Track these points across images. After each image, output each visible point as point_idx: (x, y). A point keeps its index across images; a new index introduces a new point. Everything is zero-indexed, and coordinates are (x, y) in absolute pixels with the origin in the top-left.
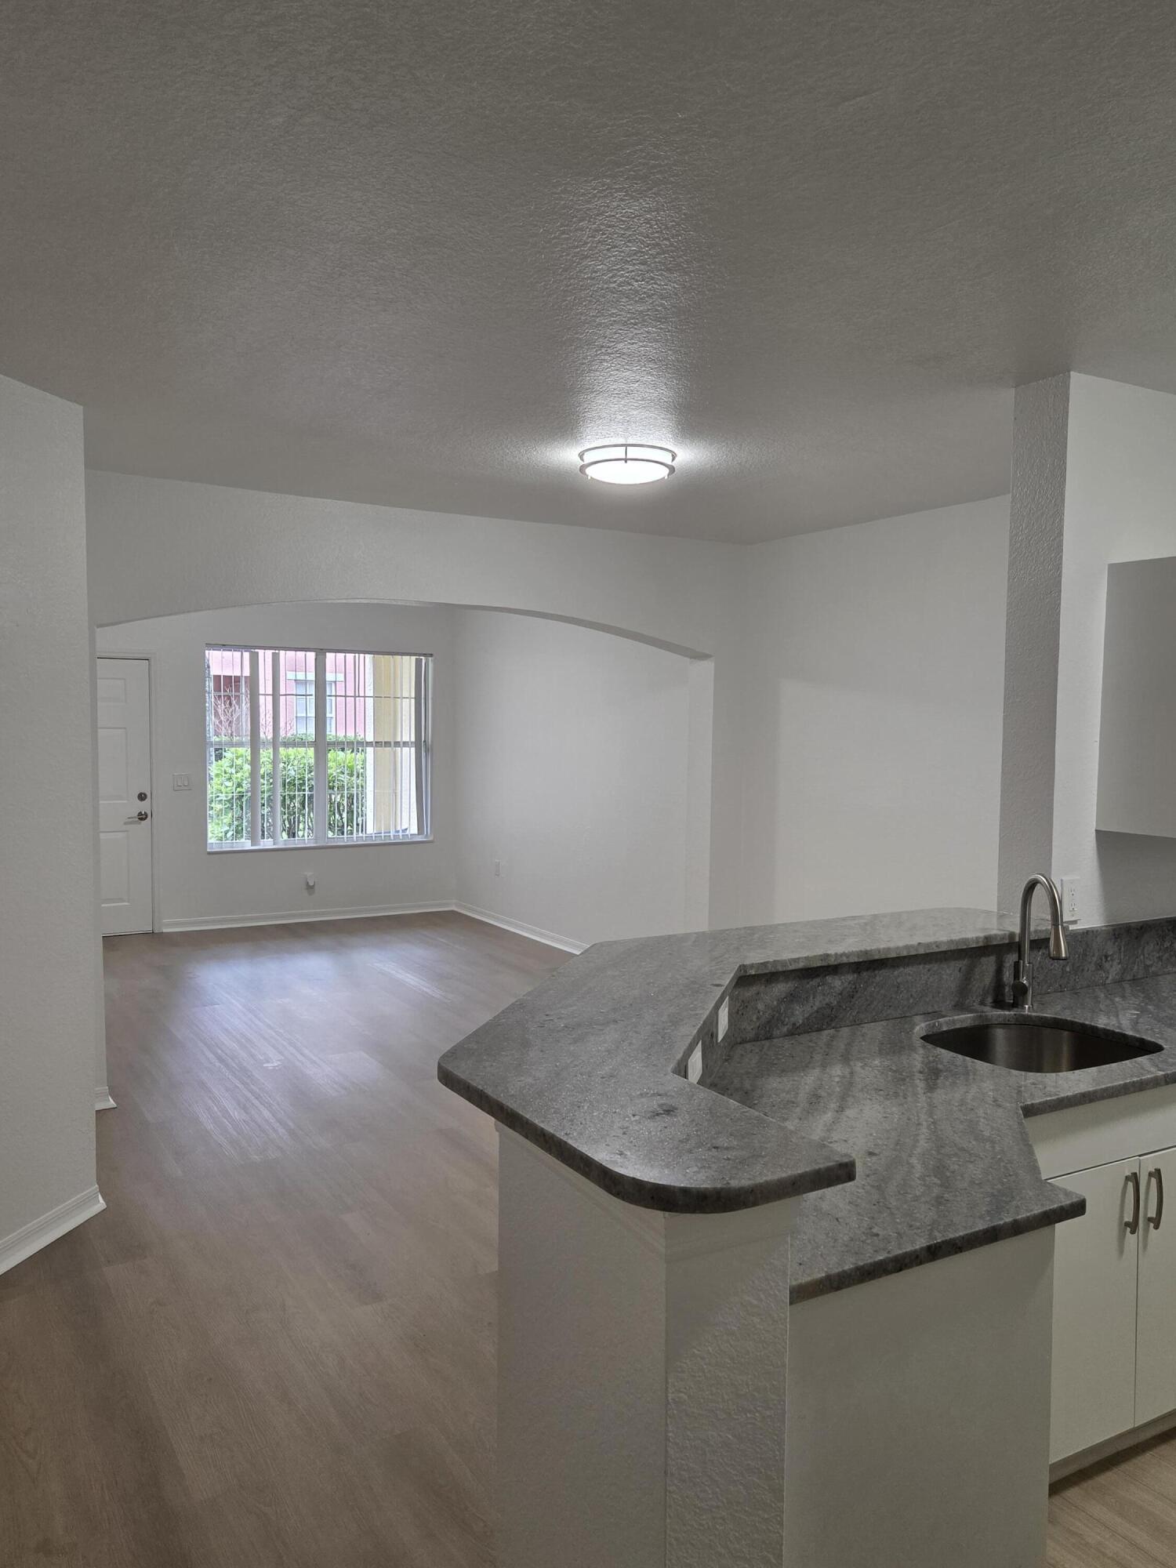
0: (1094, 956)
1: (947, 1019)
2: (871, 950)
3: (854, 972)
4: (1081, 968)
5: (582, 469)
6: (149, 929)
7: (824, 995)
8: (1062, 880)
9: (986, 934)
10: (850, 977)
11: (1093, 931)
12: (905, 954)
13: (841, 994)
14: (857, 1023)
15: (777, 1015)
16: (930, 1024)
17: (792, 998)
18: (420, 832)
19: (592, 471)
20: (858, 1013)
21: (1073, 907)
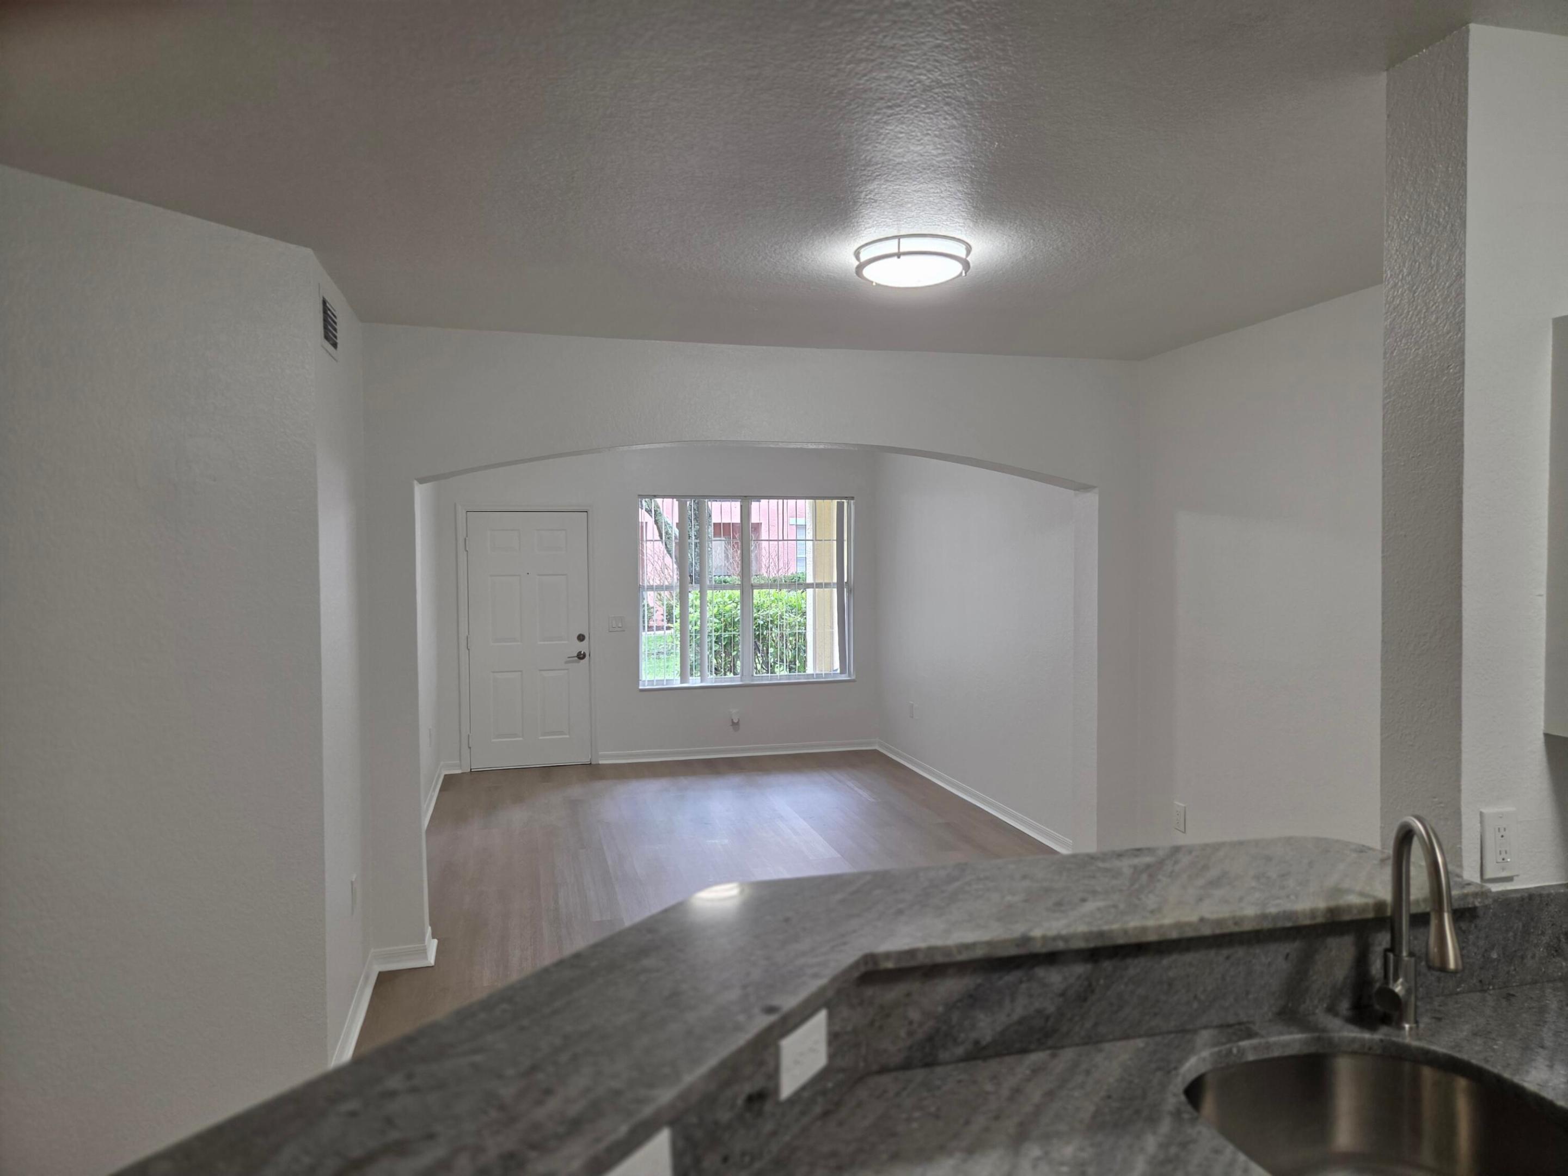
0: (1543, 933)
1: (1255, 1041)
2: (1111, 931)
3: (1086, 960)
4: (1519, 954)
5: (859, 270)
6: (586, 760)
7: (1031, 996)
8: (1481, 814)
9: (1332, 904)
10: (1080, 969)
11: (1541, 895)
12: (1174, 935)
13: (1063, 994)
14: (1093, 1040)
15: (944, 1028)
16: (1220, 1052)
17: (973, 1000)
18: (842, 672)
19: (868, 272)
20: (1096, 1025)
21: (1503, 855)
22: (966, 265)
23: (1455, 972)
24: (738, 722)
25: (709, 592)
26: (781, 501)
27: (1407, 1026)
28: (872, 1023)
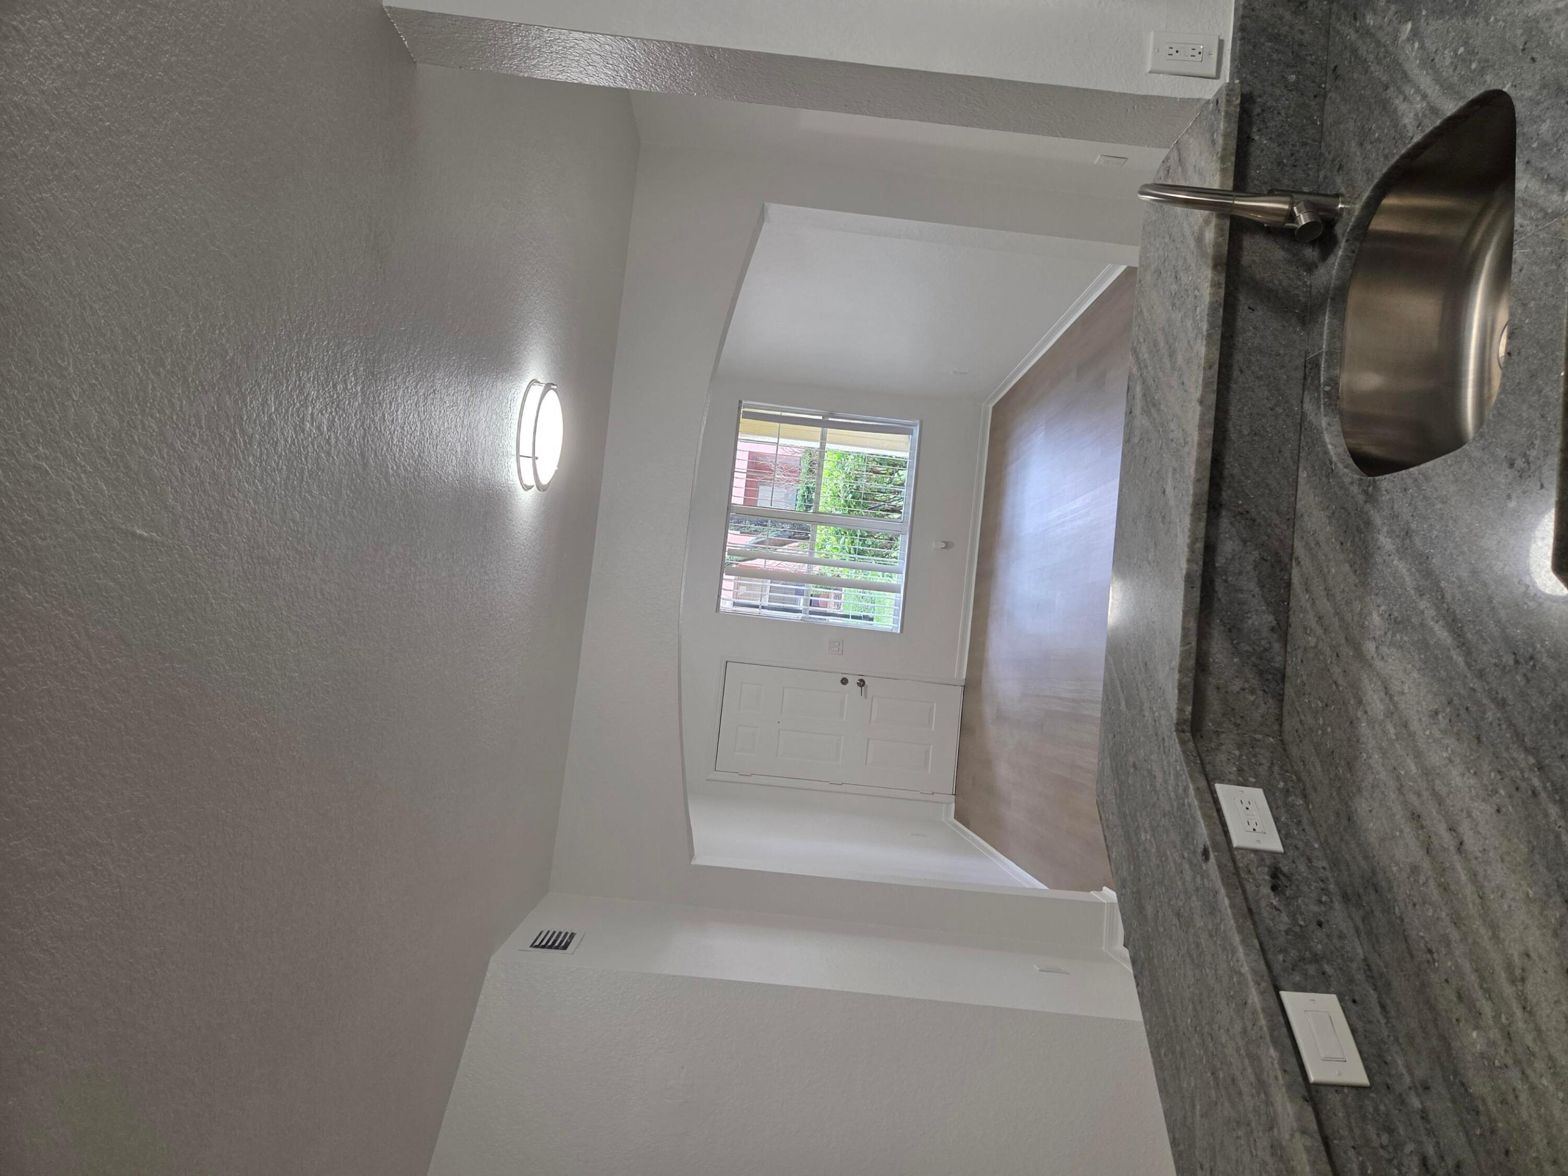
0: (1281, 18)
2: (1195, 495)
3: (1218, 515)
4: (1296, 47)
5: (541, 488)
6: (961, 690)
7: (1240, 573)
8: (1150, 72)
10: (1225, 522)
11: (1243, 17)
12: (1210, 432)
13: (1245, 542)
14: (1292, 518)
15: (1253, 659)
16: (1325, 404)
17: (1234, 630)
19: (545, 480)
20: (1278, 513)
21: (1195, 53)
22: (548, 387)
24: (945, 543)
27: (1340, 206)
28: (1237, 725)
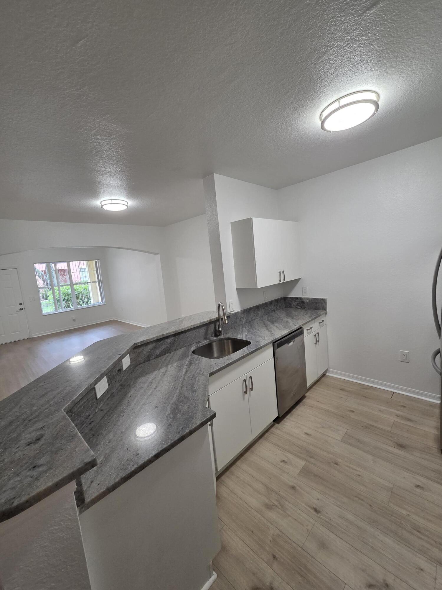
0: (239, 318)
1: (201, 343)
2: (177, 330)
3: (173, 337)
4: (236, 322)
5: (102, 206)
6: (29, 337)
7: (165, 345)
8: (229, 302)
9: (210, 319)
10: (173, 338)
11: (238, 313)
12: (187, 329)
13: (170, 343)
14: (176, 350)
15: (150, 354)
16: (196, 346)
17: (155, 348)
18: (102, 302)
19: (104, 207)
20: (176, 347)
21: (232, 308)
22: (127, 206)
23: (227, 324)
24: (75, 320)
25: (61, 287)
26: (79, 262)
27: (222, 335)
28: (137, 356)
